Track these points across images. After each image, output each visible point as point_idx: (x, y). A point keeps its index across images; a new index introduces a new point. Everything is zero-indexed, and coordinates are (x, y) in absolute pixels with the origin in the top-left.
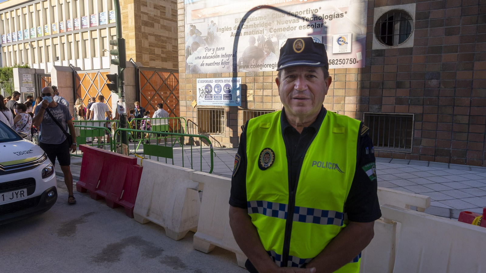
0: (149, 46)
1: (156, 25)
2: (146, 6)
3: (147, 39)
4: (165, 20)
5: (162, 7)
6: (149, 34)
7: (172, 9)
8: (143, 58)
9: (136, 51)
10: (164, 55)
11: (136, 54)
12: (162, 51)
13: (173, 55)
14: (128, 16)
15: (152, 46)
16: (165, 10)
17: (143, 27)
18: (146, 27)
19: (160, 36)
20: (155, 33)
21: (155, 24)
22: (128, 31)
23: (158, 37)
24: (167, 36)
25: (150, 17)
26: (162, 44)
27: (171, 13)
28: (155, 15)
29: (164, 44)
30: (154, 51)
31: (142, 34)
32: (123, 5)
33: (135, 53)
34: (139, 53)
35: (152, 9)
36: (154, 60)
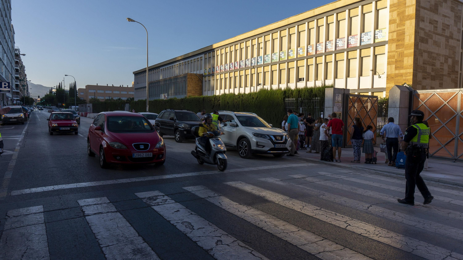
0: (423, 63)
1: (430, 41)
2: (424, 21)
3: (422, 56)
4: (437, 36)
5: (436, 21)
6: (425, 51)
7: (443, 23)
8: (418, 76)
9: (413, 69)
10: (433, 74)
11: (413, 73)
12: (432, 69)
13: (440, 73)
14: (404, 34)
15: (425, 64)
16: (437, 24)
17: (420, 43)
18: (422, 44)
19: (432, 53)
20: (428, 50)
21: (429, 39)
22: (403, 49)
23: (430, 53)
24: (437, 52)
25: (425, 33)
26: (433, 61)
27: (441, 27)
28: (429, 31)
29: (434, 61)
30: (426, 69)
31: (419, 51)
32: (398, 22)
33: (412, 71)
34: (415, 72)
35: (428, 24)
36: (425, 79)
